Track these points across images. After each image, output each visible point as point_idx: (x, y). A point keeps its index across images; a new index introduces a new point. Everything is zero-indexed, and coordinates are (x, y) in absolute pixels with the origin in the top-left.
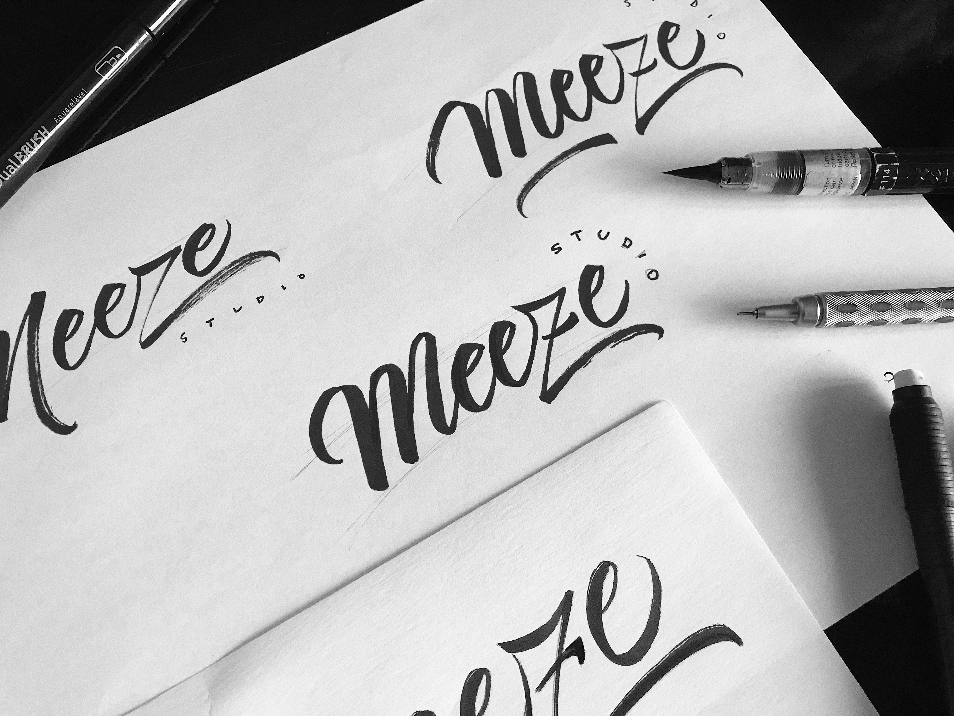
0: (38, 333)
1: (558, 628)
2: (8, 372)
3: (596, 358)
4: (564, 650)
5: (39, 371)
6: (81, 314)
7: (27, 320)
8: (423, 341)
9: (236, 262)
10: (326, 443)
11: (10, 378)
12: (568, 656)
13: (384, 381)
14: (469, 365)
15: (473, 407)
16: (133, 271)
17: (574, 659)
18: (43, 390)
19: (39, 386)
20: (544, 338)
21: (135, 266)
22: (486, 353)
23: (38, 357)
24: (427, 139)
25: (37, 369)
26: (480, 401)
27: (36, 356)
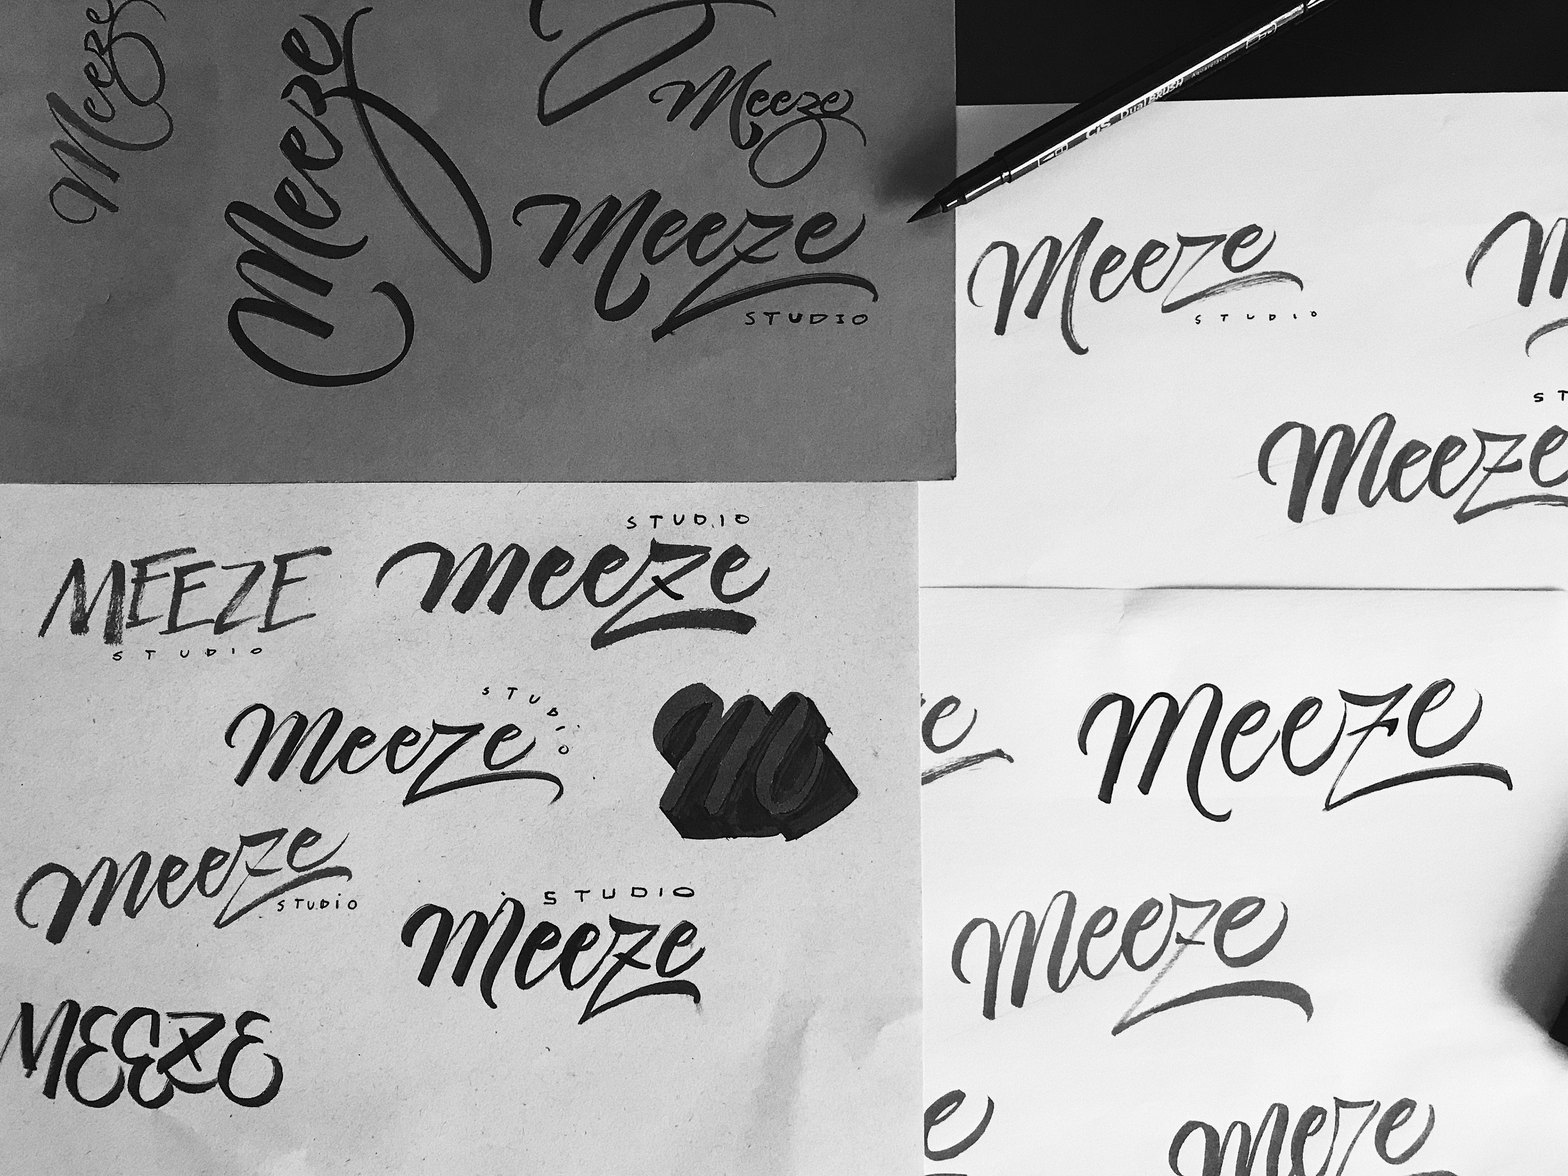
0: (1085, 255)
1: (1387, 704)
2: (1050, 278)
3: (1516, 507)
4: (1382, 721)
5: (1075, 290)
6: (1124, 255)
7: (1081, 239)
8: (1385, 420)
9: (1267, 273)
10: (1270, 463)
11: (1050, 284)
12: (1383, 726)
13: (1338, 436)
14: (1410, 460)
15: (1396, 494)
16: (1180, 238)
17: (1386, 730)
18: (1071, 307)
19: (1070, 302)
20: (1485, 469)
21: (1183, 235)
22: (1430, 457)
23: (1077, 277)
24: (1482, 239)
25: (1073, 287)
26: (1405, 493)
27: (1076, 274)
